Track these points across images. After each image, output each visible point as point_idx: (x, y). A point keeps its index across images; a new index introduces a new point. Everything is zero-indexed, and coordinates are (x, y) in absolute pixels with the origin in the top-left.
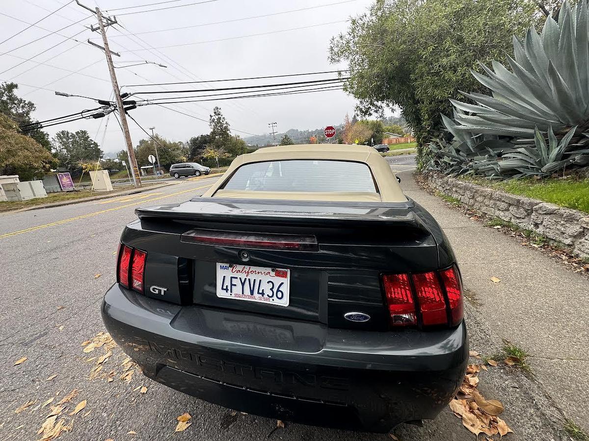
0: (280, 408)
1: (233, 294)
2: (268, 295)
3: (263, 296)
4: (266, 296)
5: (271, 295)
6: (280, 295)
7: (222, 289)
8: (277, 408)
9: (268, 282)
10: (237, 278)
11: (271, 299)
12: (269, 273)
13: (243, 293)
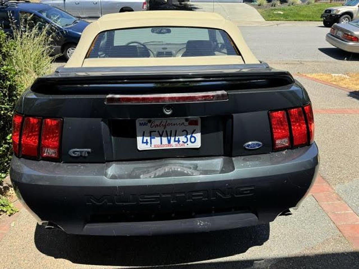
0: (200, 223)
1: (153, 146)
2: (183, 142)
3: (179, 143)
4: (181, 143)
5: (185, 141)
6: (193, 139)
7: (143, 142)
8: (198, 223)
9: (183, 131)
10: (155, 132)
11: (186, 144)
12: (184, 123)
13: (161, 143)
